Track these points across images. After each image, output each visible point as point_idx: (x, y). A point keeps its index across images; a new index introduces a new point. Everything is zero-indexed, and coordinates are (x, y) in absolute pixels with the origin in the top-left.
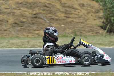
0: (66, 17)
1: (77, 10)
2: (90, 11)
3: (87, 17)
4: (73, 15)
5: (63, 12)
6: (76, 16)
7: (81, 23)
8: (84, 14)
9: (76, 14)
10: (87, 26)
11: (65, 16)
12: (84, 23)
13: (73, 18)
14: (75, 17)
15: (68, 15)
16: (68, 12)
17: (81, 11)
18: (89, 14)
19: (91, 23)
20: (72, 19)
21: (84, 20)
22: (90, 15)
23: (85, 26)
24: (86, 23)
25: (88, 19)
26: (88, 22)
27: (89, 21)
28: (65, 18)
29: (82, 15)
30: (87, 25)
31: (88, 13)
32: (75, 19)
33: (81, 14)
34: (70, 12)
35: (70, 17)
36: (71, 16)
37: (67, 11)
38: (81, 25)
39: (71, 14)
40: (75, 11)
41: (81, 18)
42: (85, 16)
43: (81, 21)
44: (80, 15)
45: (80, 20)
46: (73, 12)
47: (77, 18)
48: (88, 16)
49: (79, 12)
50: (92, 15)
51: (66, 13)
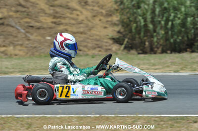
0: (55, 23)
1: (74, 12)
2: (97, 13)
3: (92, 23)
4: (67, 19)
5: (50, 15)
6: (73, 22)
7: (81, 33)
8: (87, 18)
9: (73, 19)
10: (91, 38)
11: (52, 22)
12: (85, 34)
13: (66, 24)
14: (70, 24)
15: (59, 20)
16: (58, 15)
17: (81, 12)
18: (95, 18)
19: (98, 33)
20: (66, 27)
21: (87, 28)
22: (97, 19)
23: (88, 38)
24: (89, 33)
25: (93, 27)
26: (93, 32)
27: (94, 30)
28: (54, 25)
29: (83, 20)
30: (91, 36)
31: (94, 16)
32: (71, 26)
33: (81, 18)
34: (63, 14)
35: (62, 24)
36: (63, 21)
37: (57, 13)
38: (80, 37)
39: (64, 18)
40: (71, 14)
41: (82, 25)
42: (89, 21)
43: (82, 30)
44: (80, 20)
45: (80, 28)
46: (68, 15)
47: (74, 24)
48: (94, 22)
49: (78, 15)
50: (100, 20)
51: (55, 17)
